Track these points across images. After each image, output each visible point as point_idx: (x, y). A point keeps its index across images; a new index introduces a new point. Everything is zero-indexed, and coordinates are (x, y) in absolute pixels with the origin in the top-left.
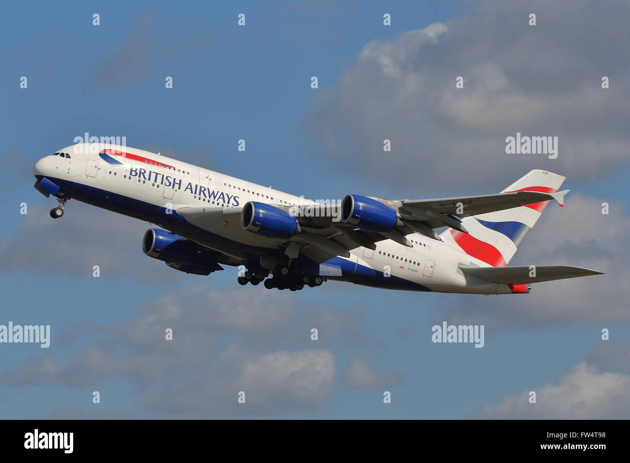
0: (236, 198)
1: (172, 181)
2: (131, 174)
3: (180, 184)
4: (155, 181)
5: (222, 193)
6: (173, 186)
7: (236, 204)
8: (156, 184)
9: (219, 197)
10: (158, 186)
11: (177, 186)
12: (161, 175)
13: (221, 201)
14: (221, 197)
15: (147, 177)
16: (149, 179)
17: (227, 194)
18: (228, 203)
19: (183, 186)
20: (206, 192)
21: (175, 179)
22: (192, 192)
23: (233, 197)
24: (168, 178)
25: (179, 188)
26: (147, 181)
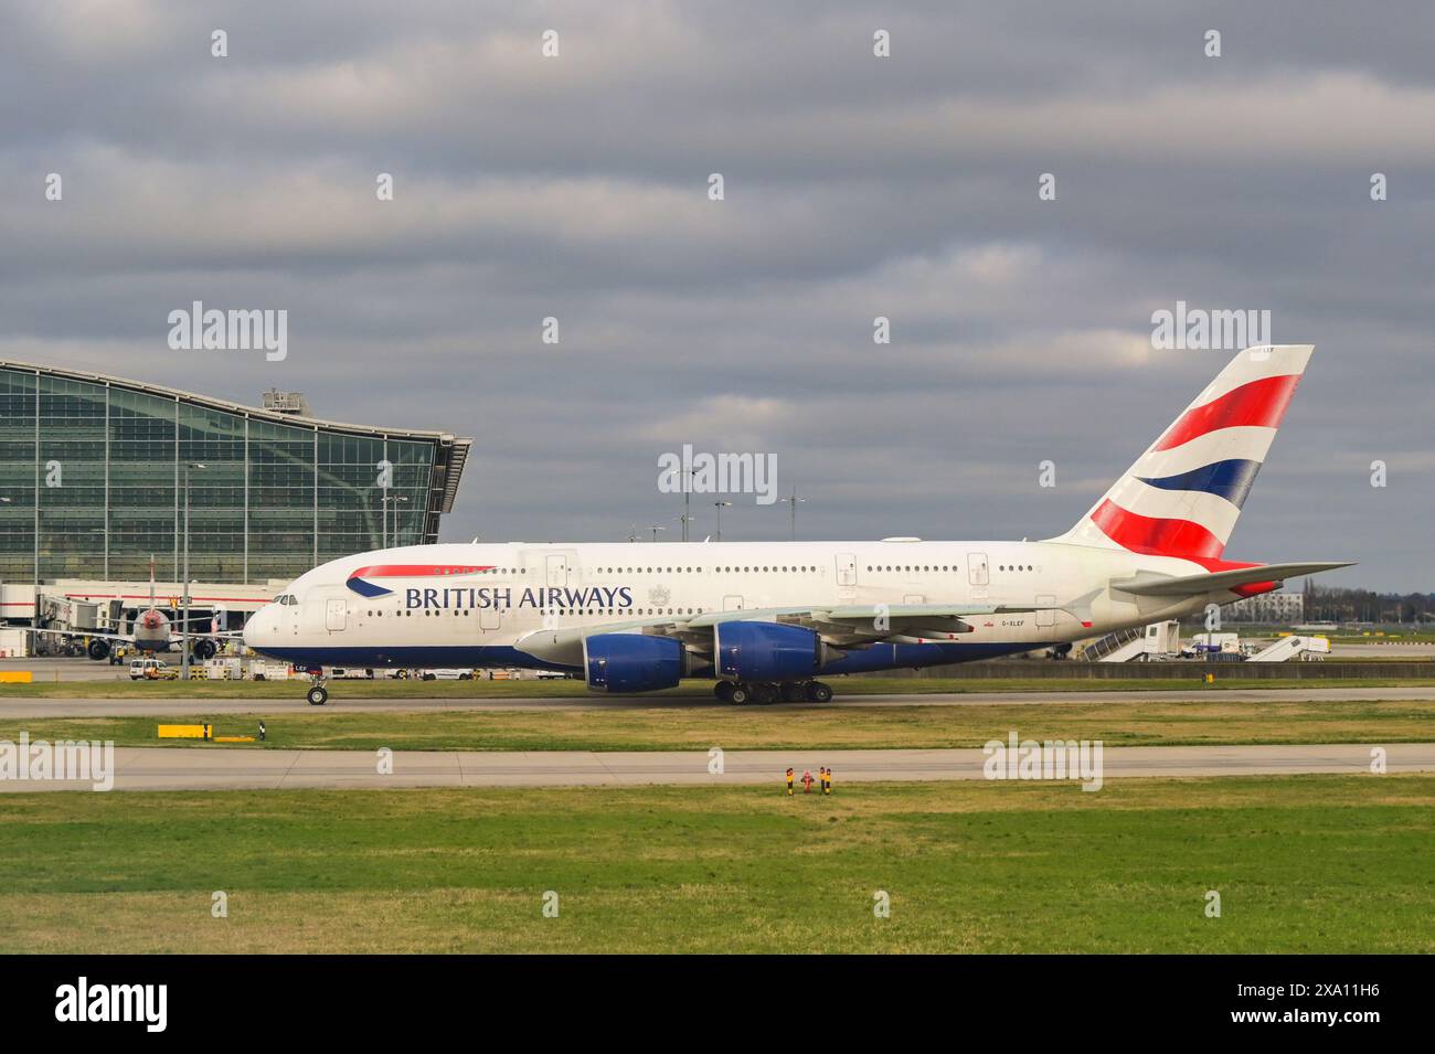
0: (625, 592)
1: (490, 595)
2: (409, 606)
3: (508, 597)
4: (459, 606)
5: (596, 590)
6: (496, 605)
7: (625, 602)
8: (461, 611)
9: (591, 599)
10: (466, 613)
11: (502, 602)
12: (469, 592)
13: (595, 605)
14: (595, 597)
15: (441, 603)
16: (446, 606)
17: (605, 589)
18: (611, 605)
19: (515, 600)
20: (563, 598)
21: (496, 590)
22: (534, 605)
23: (618, 592)
24: (483, 592)
25: (508, 605)
26: (442, 610)
